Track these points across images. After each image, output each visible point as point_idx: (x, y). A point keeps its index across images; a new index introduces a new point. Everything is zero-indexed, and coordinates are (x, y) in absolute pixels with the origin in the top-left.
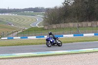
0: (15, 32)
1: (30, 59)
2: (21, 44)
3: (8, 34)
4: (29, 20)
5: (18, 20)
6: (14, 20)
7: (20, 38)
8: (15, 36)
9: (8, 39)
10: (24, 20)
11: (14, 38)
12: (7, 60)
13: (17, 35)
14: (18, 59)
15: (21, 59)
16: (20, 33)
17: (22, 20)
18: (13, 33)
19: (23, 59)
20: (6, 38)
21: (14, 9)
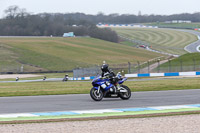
0: (154, 62)
1: (184, 117)
2: (166, 88)
3: (139, 68)
4: (181, 38)
5: (159, 37)
6: (150, 38)
7: (162, 74)
8: (153, 71)
9: (140, 76)
10: (172, 38)
11: (152, 75)
12: (137, 121)
13: (158, 70)
14: (160, 119)
15: (165, 119)
16: (163, 65)
17: (168, 38)
18: (149, 64)
19: (170, 119)
20: (135, 75)
21: (152, 16)
